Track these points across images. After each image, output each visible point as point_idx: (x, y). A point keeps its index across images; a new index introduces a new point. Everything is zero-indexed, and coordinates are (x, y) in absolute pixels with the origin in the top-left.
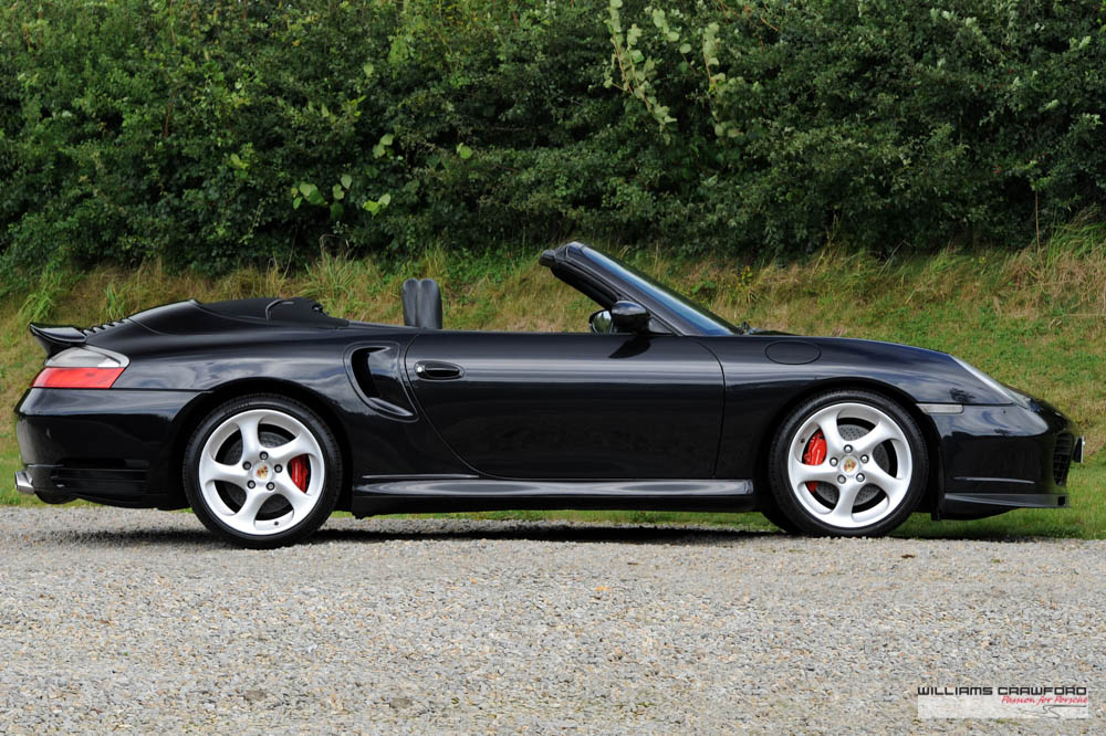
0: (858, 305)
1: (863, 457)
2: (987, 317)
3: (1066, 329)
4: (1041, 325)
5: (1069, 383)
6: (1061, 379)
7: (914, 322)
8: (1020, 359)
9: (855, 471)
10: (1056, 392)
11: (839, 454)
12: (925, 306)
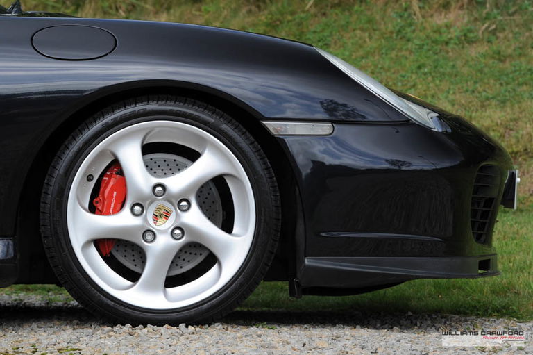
0: (250, 12)
1: (182, 202)
2: (403, 24)
3: (501, 35)
4: (470, 31)
5: (504, 102)
6: (493, 98)
7: (315, 32)
8: (444, 74)
9: (169, 224)
10: (488, 113)
11: (146, 199)
12: (329, 11)
